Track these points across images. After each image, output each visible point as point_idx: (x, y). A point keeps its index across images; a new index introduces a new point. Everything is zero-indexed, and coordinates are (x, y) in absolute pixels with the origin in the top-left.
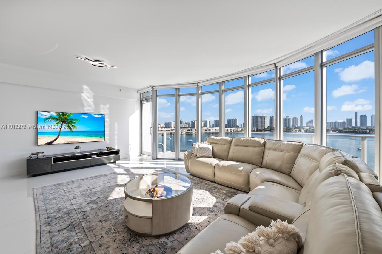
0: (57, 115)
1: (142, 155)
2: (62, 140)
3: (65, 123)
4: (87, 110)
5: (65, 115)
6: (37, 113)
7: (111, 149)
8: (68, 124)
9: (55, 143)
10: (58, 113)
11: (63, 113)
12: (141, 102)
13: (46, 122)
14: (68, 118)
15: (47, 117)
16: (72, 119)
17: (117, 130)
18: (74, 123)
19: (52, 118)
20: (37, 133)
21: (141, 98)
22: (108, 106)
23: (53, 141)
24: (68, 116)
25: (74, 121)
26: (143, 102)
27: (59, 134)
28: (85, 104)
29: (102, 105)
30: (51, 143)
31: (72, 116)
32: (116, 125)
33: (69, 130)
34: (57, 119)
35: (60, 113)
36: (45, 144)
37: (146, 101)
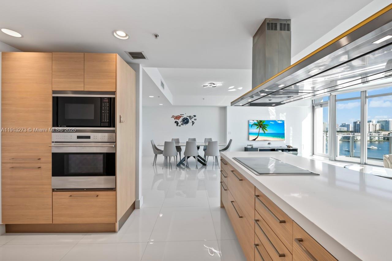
0: (257, 122)
1: (313, 155)
2: (260, 138)
3: (261, 127)
4: (272, 118)
5: (261, 122)
6: (249, 121)
7: (290, 147)
8: (262, 128)
9: (256, 140)
10: (258, 121)
11: (260, 121)
12: (313, 107)
13: (252, 127)
14: (263, 124)
15: (253, 124)
16: (265, 125)
17: (292, 133)
18: (266, 127)
19: (255, 124)
20: (249, 134)
21: (313, 104)
22: (285, 114)
23: (256, 139)
24: (263, 123)
25: (266, 126)
26: (315, 107)
27: (259, 134)
28: (271, 114)
29: (281, 114)
30: (254, 140)
31: (265, 123)
32: (291, 128)
33: (263, 132)
34: (257, 125)
35: (259, 121)
36: (252, 140)
37: (320, 106)
